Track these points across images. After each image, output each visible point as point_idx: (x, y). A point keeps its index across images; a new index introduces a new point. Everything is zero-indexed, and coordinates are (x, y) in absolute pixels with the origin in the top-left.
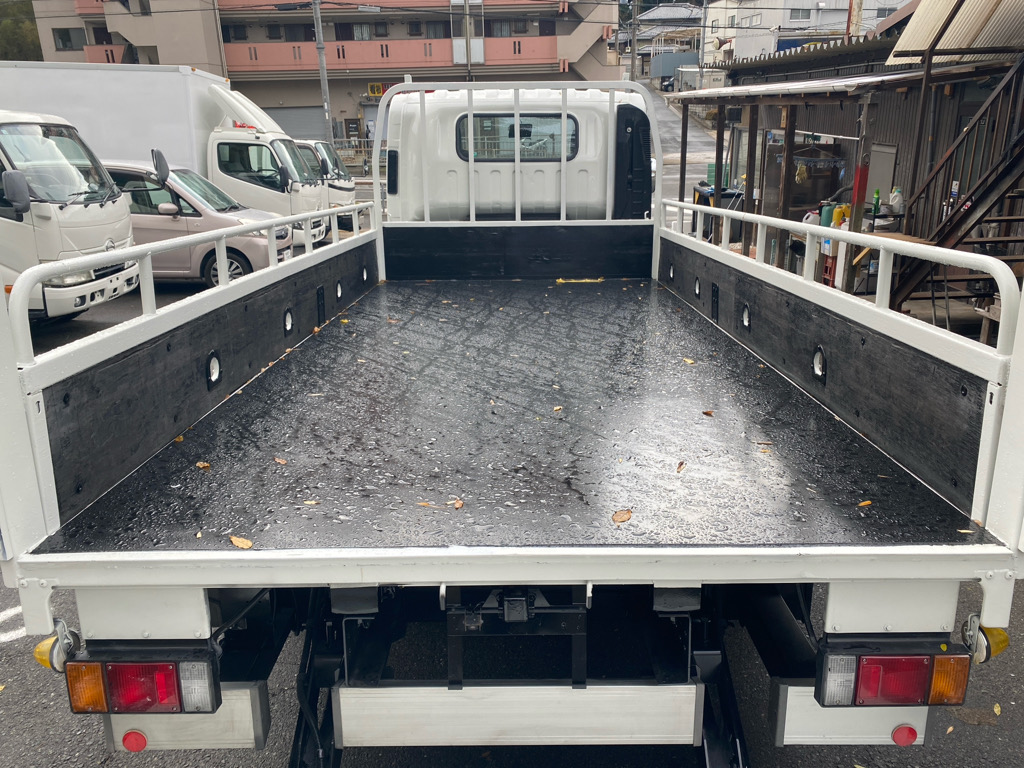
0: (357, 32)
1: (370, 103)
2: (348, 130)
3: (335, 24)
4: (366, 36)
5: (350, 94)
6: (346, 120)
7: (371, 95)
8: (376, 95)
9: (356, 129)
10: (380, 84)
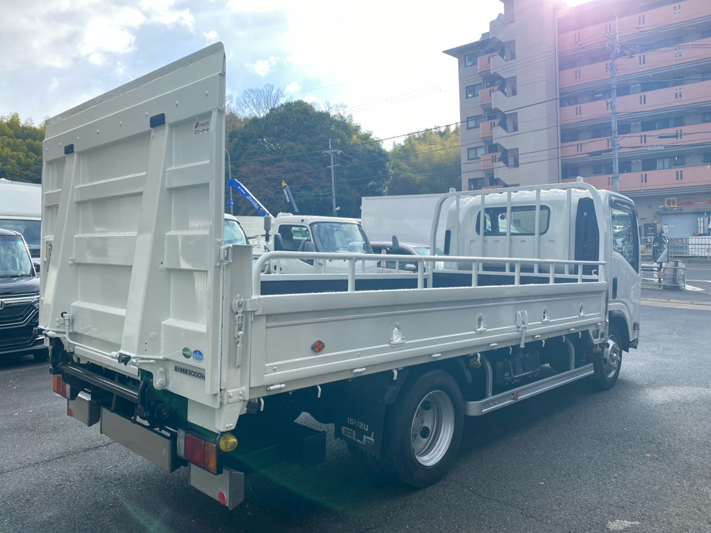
0: (659, 165)
1: (666, 212)
2: (646, 231)
3: (643, 160)
4: (666, 165)
5: (650, 207)
6: (645, 224)
7: (667, 206)
8: (672, 206)
9: (652, 231)
10: (675, 199)
